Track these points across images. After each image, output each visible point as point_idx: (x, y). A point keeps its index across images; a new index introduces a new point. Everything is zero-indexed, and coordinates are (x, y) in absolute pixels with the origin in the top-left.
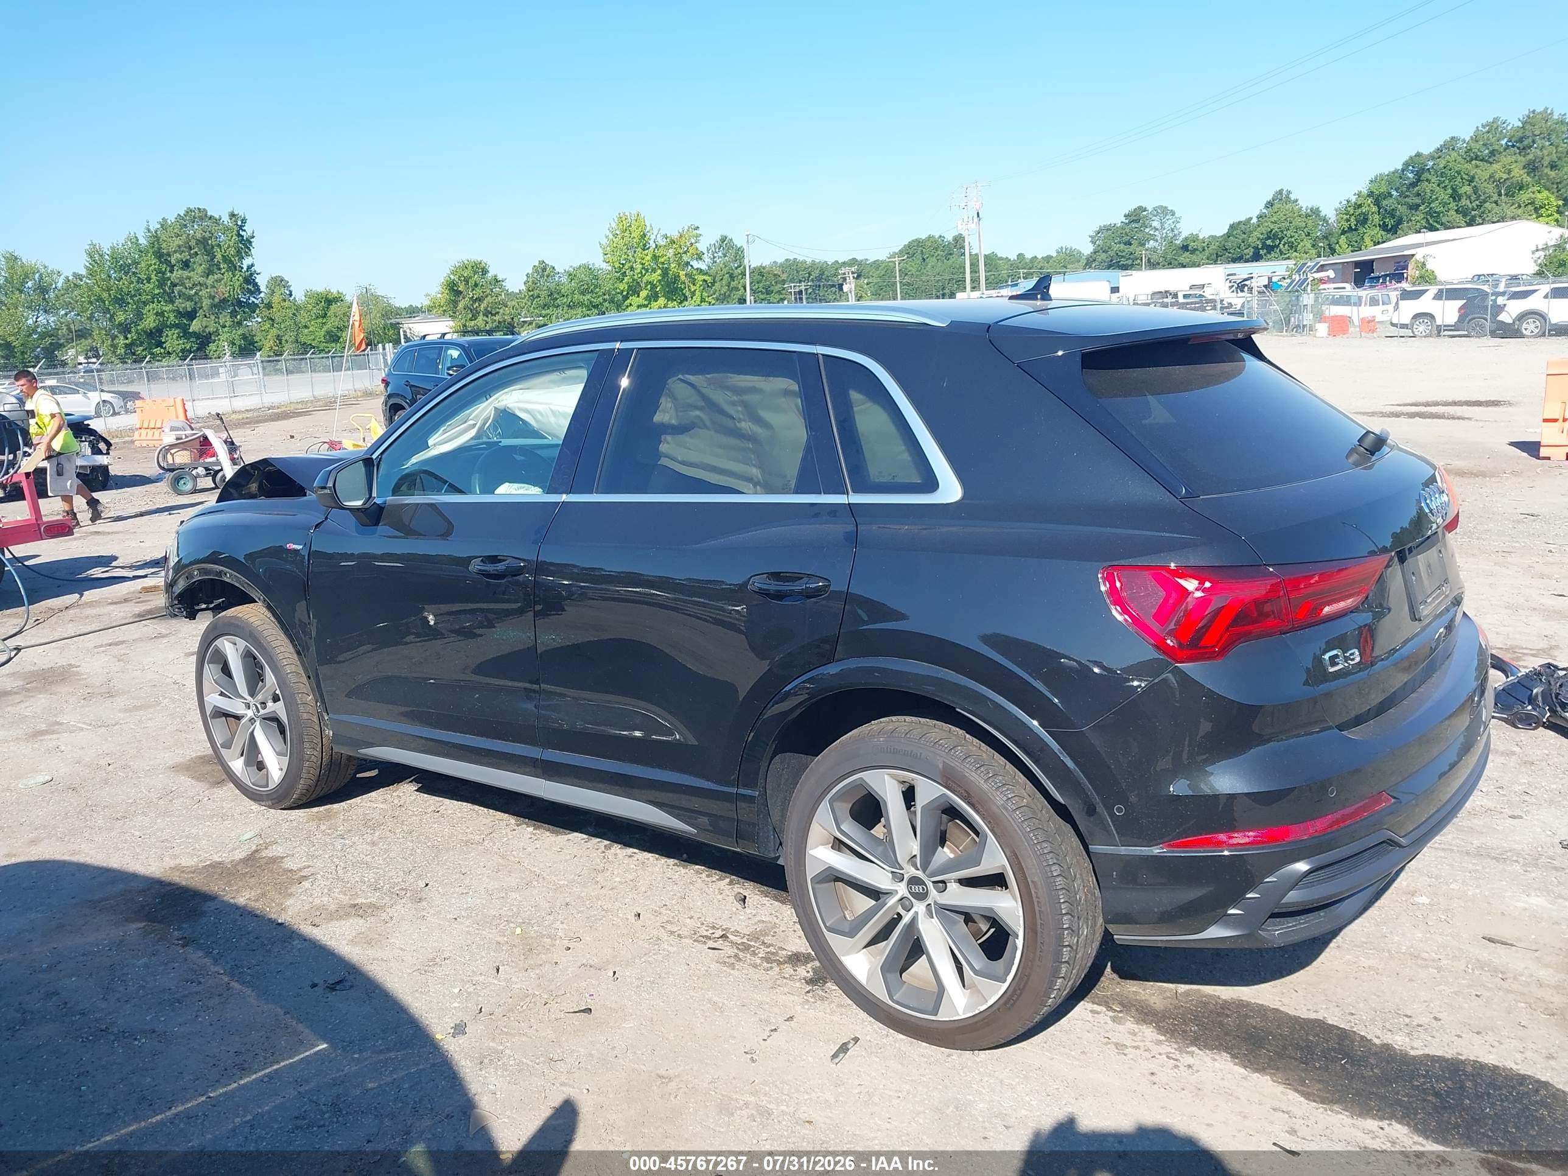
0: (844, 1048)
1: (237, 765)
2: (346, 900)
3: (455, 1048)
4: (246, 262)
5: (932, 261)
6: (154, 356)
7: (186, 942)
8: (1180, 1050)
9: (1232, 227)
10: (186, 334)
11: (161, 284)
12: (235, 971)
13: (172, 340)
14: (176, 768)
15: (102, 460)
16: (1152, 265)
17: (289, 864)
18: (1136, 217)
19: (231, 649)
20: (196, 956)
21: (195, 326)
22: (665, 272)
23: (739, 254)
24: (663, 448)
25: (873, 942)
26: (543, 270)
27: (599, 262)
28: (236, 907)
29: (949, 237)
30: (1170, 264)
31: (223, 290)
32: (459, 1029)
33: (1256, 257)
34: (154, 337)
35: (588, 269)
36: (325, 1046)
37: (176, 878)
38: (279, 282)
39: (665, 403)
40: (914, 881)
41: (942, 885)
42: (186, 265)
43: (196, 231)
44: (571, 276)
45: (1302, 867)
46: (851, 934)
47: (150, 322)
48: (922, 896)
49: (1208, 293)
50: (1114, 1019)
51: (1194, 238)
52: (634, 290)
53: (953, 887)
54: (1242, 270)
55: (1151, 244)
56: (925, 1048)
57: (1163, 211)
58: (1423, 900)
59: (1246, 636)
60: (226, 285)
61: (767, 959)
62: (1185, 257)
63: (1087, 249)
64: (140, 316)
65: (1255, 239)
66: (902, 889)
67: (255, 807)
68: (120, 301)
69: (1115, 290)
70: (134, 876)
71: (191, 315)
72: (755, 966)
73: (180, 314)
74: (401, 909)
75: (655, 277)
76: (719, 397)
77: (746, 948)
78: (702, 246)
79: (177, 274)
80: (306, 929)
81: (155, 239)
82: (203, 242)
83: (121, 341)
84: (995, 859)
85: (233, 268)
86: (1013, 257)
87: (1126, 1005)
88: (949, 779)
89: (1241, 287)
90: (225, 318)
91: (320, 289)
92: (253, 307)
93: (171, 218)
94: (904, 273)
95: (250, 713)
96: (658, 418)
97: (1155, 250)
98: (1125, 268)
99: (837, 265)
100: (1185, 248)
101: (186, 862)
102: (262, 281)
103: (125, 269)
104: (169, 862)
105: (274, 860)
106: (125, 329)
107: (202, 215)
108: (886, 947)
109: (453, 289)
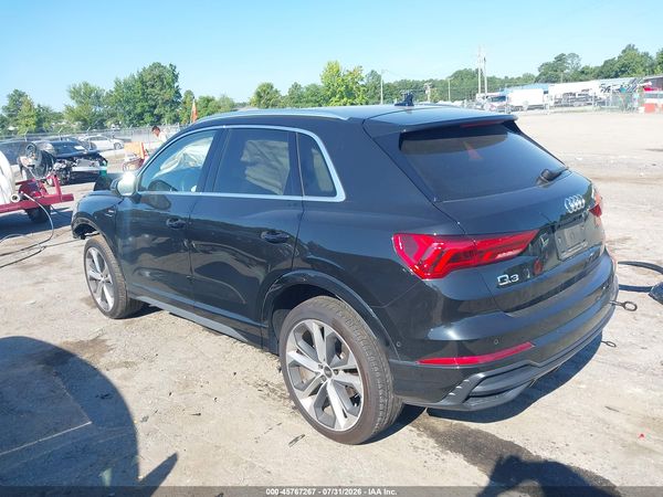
0: (296, 440)
1: (99, 300)
2: (124, 359)
3: (140, 427)
4: (176, 85)
5: (465, 80)
6: (140, 124)
7: (57, 374)
8: (442, 452)
9: (606, 62)
10: (152, 115)
11: (143, 94)
12: (70, 389)
13: (147, 117)
14: (82, 300)
15: (103, 168)
16: (566, 81)
17: (108, 343)
18: (560, 59)
19: (94, 252)
20: (58, 380)
21: (156, 112)
22: (347, 86)
23: (379, 77)
24: (247, 172)
25: (312, 394)
26: (296, 86)
27: (319, 83)
28: (81, 360)
29: (474, 69)
30: (575, 80)
31: (167, 97)
32: (145, 419)
33: (616, 76)
34: (140, 116)
35: (314, 85)
36: (90, 423)
37: (64, 347)
38: (189, 93)
39: (246, 152)
40: (327, 369)
41: (337, 371)
42: (153, 86)
43: (156, 72)
44: (308, 89)
45: (481, 375)
46: (303, 390)
47: (139, 110)
48: (329, 376)
49: (590, 93)
50: (418, 435)
51: (587, 68)
52: (334, 94)
53: (341, 372)
54: (609, 82)
55: (567, 71)
56: (331, 442)
57: (573, 56)
58: (583, 386)
59: (454, 268)
60: (168, 94)
61: (280, 397)
62: (582, 77)
63: (537, 74)
64: (135, 108)
65: (616, 68)
66: (322, 372)
67: (105, 317)
68: (128, 102)
69: (545, 93)
70: (49, 345)
71: (155, 107)
72: (274, 399)
73: (150, 107)
74: (144, 365)
75: (343, 89)
76: (264, 150)
77: (273, 391)
78: (363, 75)
79: (150, 90)
80: (104, 372)
81: (141, 76)
82: (159, 76)
83: (128, 118)
84: (353, 363)
85: (171, 87)
86: (503, 78)
87: (426, 428)
88: (335, 325)
89: (608, 89)
90: (168, 108)
91: (205, 96)
92: (179, 103)
93: (147, 67)
94: (452, 85)
95: (102, 279)
96: (243, 159)
97: (568, 74)
98: (554, 82)
99: (424, 82)
100: (583, 72)
101: (70, 340)
102: (182, 93)
103: (129, 88)
104: (65, 340)
105: (104, 341)
106: (129, 113)
107: (159, 65)
108: (316, 397)
109: (259, 95)
